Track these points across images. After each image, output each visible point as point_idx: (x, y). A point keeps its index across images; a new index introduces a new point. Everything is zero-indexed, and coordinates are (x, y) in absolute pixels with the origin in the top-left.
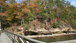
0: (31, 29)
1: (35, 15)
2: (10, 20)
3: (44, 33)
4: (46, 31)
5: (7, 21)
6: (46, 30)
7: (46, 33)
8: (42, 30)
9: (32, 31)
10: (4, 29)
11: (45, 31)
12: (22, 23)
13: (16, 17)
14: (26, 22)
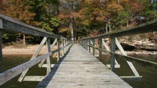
0: (124, 40)
1: (131, 15)
2: (87, 24)
3: (147, 48)
4: (151, 44)
5: (82, 26)
6: (152, 42)
7: (151, 48)
8: (144, 43)
9: (125, 42)
10: (77, 39)
11: (149, 44)
12: (107, 30)
13: (98, 19)
14: (114, 27)
